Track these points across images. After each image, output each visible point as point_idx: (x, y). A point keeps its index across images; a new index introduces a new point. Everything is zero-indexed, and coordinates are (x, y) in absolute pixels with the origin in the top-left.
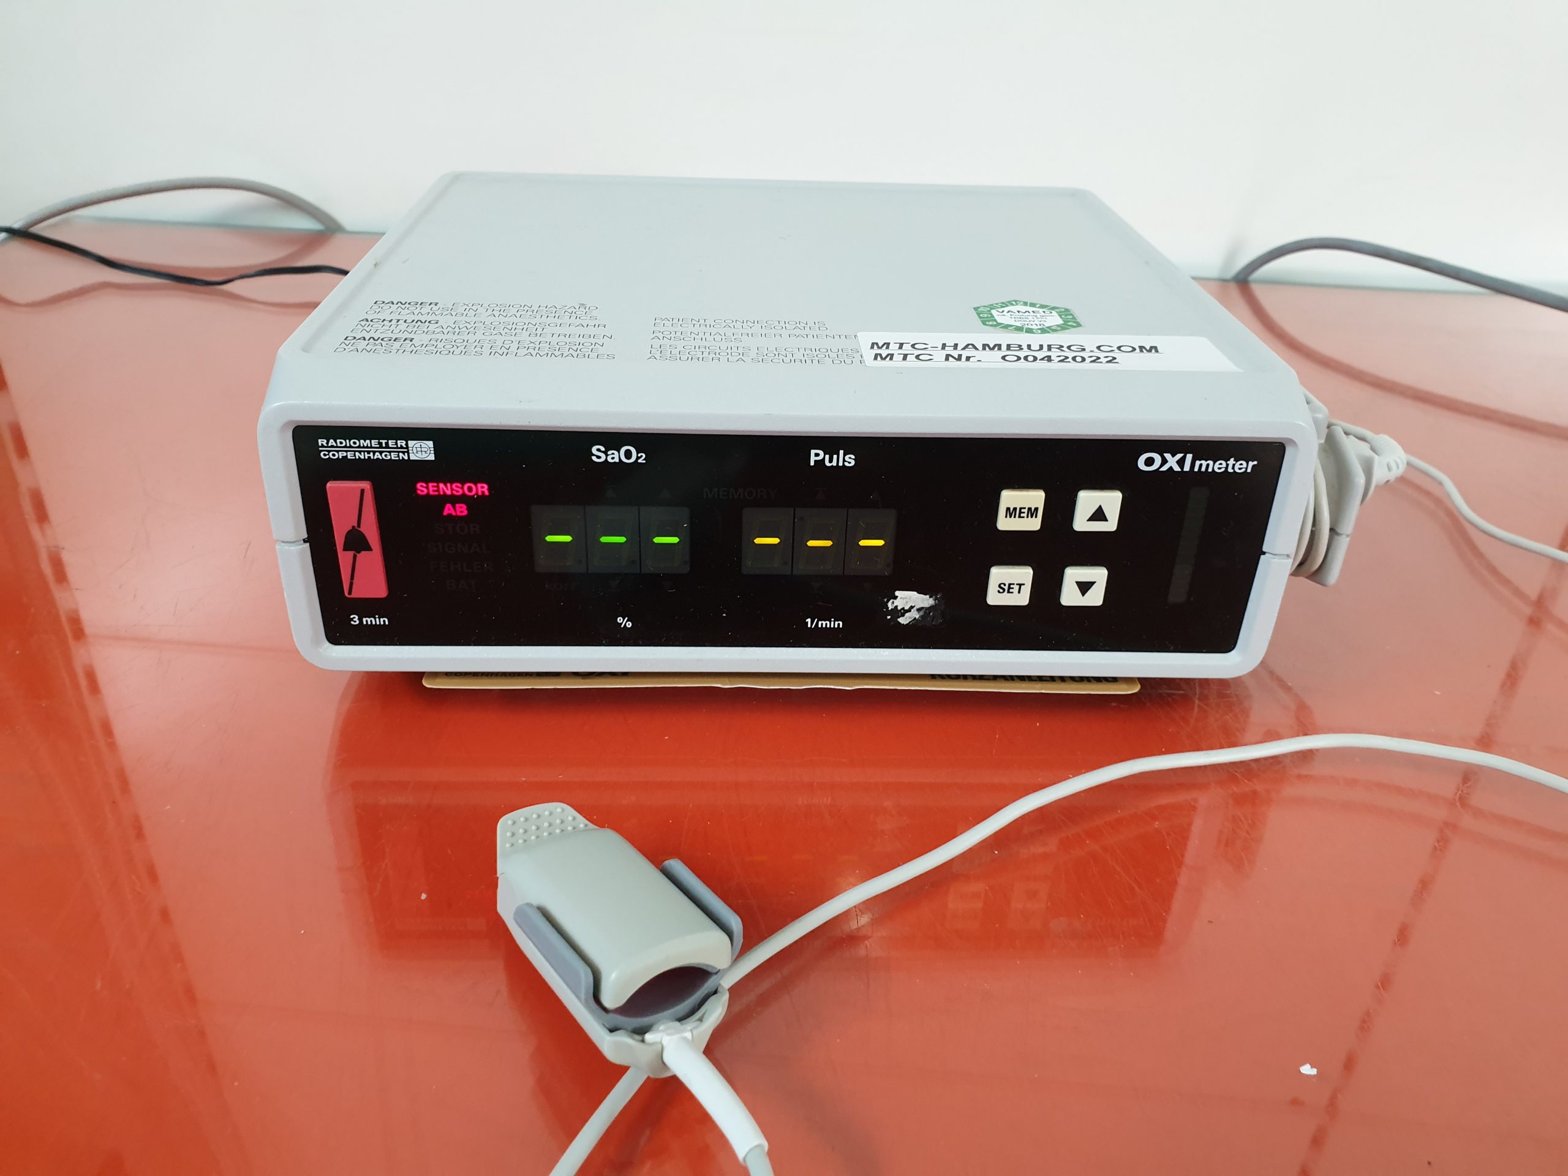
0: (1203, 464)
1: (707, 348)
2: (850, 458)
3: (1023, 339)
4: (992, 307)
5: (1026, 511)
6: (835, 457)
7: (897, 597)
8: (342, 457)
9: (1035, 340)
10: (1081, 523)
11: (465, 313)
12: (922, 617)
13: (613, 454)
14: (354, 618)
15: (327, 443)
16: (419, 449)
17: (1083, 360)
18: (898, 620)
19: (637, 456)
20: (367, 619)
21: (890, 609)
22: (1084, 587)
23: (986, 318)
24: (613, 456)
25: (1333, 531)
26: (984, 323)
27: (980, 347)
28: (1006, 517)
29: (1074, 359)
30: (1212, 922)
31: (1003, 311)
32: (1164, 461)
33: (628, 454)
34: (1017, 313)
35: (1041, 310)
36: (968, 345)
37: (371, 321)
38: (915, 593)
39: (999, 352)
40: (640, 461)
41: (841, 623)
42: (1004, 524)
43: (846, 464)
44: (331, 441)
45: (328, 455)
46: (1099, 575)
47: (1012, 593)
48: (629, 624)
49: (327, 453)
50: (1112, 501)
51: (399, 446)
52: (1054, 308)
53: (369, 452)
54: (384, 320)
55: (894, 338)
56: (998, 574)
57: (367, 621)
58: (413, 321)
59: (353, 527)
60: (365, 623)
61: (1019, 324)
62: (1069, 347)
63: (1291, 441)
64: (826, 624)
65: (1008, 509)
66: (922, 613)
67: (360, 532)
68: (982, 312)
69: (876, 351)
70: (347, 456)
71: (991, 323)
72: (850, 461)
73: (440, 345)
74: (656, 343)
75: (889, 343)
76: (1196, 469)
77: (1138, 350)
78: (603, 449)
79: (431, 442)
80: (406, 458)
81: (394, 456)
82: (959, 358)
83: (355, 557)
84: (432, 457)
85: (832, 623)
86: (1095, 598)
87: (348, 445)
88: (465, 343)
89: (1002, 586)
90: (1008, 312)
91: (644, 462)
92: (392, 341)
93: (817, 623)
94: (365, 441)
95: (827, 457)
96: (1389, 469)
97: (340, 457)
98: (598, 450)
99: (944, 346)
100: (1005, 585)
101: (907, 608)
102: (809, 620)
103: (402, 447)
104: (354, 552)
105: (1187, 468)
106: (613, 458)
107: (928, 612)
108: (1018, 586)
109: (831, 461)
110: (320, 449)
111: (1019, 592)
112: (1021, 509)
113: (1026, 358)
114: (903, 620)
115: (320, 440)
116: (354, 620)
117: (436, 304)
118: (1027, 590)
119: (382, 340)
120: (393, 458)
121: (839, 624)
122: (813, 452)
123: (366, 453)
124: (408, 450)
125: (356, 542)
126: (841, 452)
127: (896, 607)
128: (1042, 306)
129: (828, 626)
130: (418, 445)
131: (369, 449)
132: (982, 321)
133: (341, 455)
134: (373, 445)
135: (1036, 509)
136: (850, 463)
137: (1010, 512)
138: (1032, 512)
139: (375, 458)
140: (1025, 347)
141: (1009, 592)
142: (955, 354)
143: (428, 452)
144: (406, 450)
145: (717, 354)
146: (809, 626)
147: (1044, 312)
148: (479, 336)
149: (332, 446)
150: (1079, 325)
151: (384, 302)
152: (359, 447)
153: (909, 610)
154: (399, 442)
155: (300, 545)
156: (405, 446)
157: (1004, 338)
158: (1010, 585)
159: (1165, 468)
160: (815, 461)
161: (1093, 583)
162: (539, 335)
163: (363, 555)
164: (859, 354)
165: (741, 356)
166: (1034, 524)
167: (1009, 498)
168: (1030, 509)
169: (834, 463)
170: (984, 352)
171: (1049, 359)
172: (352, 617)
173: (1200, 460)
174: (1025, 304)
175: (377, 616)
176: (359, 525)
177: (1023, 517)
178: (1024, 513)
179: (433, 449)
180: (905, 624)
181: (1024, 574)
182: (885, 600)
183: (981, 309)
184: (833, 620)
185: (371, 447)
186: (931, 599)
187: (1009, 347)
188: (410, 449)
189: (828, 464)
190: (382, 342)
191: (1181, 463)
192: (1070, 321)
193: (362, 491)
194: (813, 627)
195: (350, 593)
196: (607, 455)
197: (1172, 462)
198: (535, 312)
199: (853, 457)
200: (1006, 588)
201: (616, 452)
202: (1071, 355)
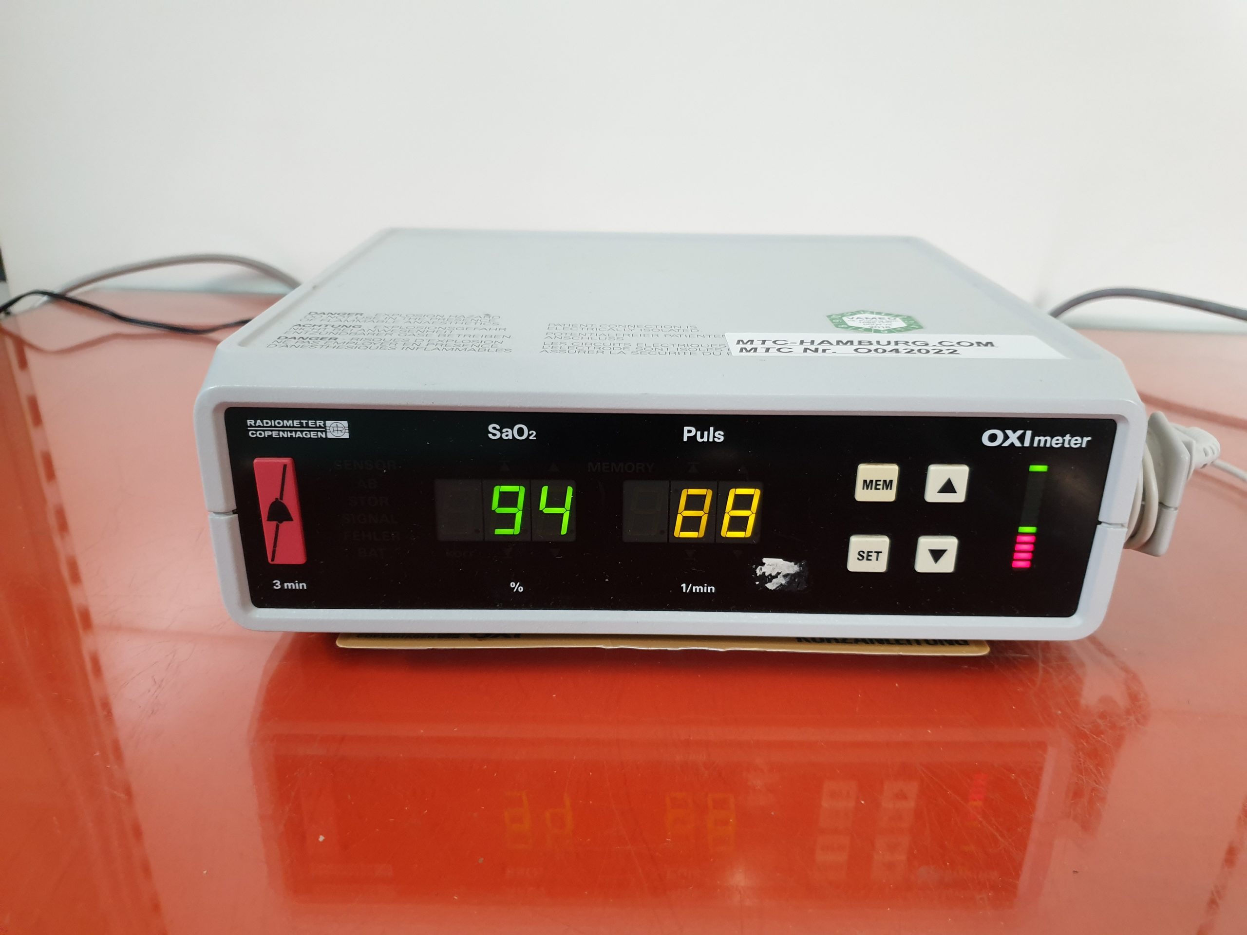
0: (1042, 440)
1: (593, 345)
2: (719, 434)
3: (873, 337)
4: (843, 315)
5: (881, 483)
6: (706, 433)
7: (764, 564)
8: (268, 435)
9: (884, 338)
10: (932, 495)
11: (385, 321)
12: (788, 583)
13: (507, 431)
14: (276, 583)
15: (255, 423)
16: (335, 429)
17: (928, 352)
18: (767, 585)
19: (529, 434)
20: (288, 584)
21: (758, 575)
22: (937, 554)
23: (838, 322)
24: (507, 433)
25: (1162, 505)
26: (837, 326)
27: (835, 343)
28: (863, 489)
29: (919, 351)
30: (1077, 872)
31: (853, 318)
32: (1006, 437)
33: (521, 432)
34: (865, 320)
35: (886, 317)
36: (824, 341)
37: (304, 326)
38: (781, 560)
39: (852, 346)
40: (531, 438)
41: (713, 588)
42: (862, 495)
43: (716, 440)
44: (259, 421)
45: (256, 434)
46: (950, 544)
47: (871, 560)
48: (521, 589)
49: (254, 432)
50: (960, 474)
51: (318, 426)
52: (897, 316)
53: (291, 432)
54: (314, 325)
55: (757, 337)
56: (858, 543)
57: (288, 586)
58: (340, 326)
59: (277, 499)
60: (286, 588)
61: (867, 327)
62: (914, 343)
63: (1122, 418)
64: (700, 589)
65: (865, 481)
66: (788, 579)
67: (283, 504)
68: (834, 319)
69: (741, 345)
70: (272, 435)
71: (842, 326)
72: (720, 436)
73: (359, 342)
74: (549, 341)
75: (753, 341)
76: (1035, 445)
77: (975, 345)
78: (498, 427)
79: (346, 422)
80: (324, 436)
81: (313, 435)
82: (816, 350)
83: (277, 527)
84: (347, 436)
85: (705, 588)
86: (947, 565)
87: (273, 425)
88: (382, 341)
89: (861, 553)
90: (858, 318)
91: (535, 438)
92: (319, 340)
93: (692, 588)
94: (288, 422)
95: (699, 433)
96: (1206, 454)
97: (266, 436)
98: (494, 428)
99: (802, 342)
100: (864, 552)
101: (773, 574)
102: (684, 585)
103: (320, 427)
104: (277, 522)
105: (1027, 443)
106: (507, 436)
107: (793, 578)
108: (876, 554)
109: (702, 437)
110: (249, 428)
111: (877, 560)
112: (877, 481)
113: (876, 350)
114: (771, 586)
115: (248, 421)
116: (277, 584)
117: (361, 314)
118: (884, 558)
119: (310, 339)
120: (312, 437)
121: (711, 589)
122: (686, 429)
123: (289, 432)
124: (326, 429)
125: (279, 513)
126: (712, 429)
127: (764, 573)
128: (887, 314)
129: (702, 591)
130: (334, 425)
131: (291, 429)
132: (834, 325)
133: (267, 434)
134: (295, 425)
135: (891, 482)
136: (719, 439)
137: (868, 484)
138: (888, 485)
139: (297, 437)
140: (875, 343)
141: (868, 559)
142: (813, 347)
143: (344, 431)
144: (324, 429)
145: (601, 349)
146: (684, 591)
147: (889, 318)
148: (395, 336)
149: (259, 426)
150: (920, 327)
151: (316, 313)
152: (283, 427)
153: (776, 577)
154: (318, 422)
155: (230, 515)
156: (323, 426)
157: (856, 337)
158: (869, 552)
159: (1006, 444)
160: (688, 437)
161: (944, 551)
162: (447, 336)
163: (284, 525)
164: (727, 348)
165: (622, 350)
166: (889, 496)
167: (866, 471)
168: (885, 481)
169: (705, 439)
170: (838, 346)
171: (897, 351)
172: (274, 582)
173: (1039, 436)
174: (872, 313)
175: (297, 581)
176: (281, 498)
177: (879, 489)
178: (880, 485)
179: (347, 428)
180: (772, 589)
181: (881, 543)
182: (754, 566)
183: (834, 316)
184: (706, 585)
185: (294, 427)
186: (796, 566)
187: (860, 343)
188: (327, 428)
189: (699, 439)
190: (309, 340)
191: (1021, 438)
192: (912, 325)
193: (285, 466)
194: (688, 591)
195: (273, 560)
196: (502, 433)
197: (1013, 438)
198: (445, 320)
199: (722, 433)
200: (865, 555)
201: (510, 430)
202: (916, 348)
